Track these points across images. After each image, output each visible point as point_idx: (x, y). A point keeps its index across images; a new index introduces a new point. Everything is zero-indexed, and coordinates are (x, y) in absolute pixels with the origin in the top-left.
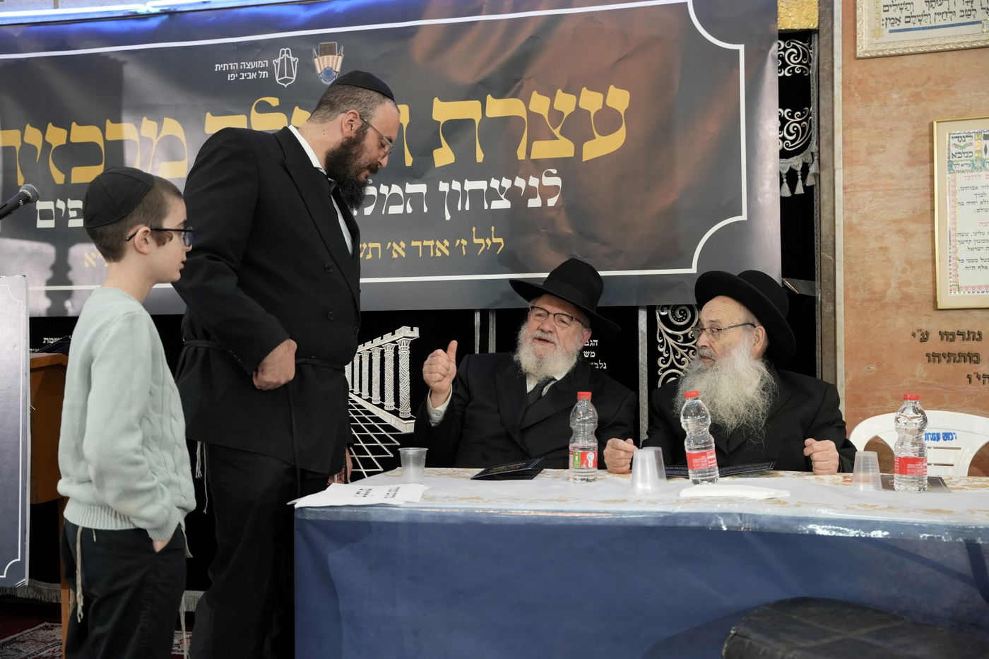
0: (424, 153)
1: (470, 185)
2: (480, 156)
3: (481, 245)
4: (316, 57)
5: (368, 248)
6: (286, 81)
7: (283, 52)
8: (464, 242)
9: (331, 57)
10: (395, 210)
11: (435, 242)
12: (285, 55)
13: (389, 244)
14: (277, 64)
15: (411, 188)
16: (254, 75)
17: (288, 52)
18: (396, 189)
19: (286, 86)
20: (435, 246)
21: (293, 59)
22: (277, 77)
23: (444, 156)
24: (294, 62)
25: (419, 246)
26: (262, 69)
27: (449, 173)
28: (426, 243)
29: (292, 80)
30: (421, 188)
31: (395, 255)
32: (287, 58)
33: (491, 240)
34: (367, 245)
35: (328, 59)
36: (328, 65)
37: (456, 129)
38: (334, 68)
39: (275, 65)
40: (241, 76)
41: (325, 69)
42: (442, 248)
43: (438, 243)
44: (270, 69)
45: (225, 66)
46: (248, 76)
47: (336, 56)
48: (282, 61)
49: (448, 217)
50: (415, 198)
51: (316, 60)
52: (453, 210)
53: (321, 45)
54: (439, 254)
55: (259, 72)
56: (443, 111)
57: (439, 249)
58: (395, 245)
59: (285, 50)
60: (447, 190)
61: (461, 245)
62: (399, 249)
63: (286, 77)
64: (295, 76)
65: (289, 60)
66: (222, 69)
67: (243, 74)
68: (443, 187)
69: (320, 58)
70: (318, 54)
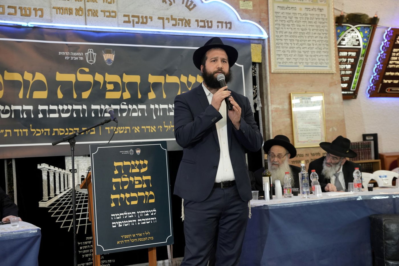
0: (145, 94)
1: (162, 106)
2: (165, 96)
3: (167, 128)
4: (104, 54)
5: (125, 129)
6: (91, 62)
7: (89, 51)
8: (161, 127)
9: (110, 54)
10: (135, 114)
11: (150, 126)
12: (91, 52)
13: (133, 127)
14: (87, 55)
15: (141, 107)
16: (77, 58)
17: (92, 51)
18: (135, 107)
19: (91, 64)
20: (150, 128)
21: (94, 54)
22: (87, 60)
23: (152, 95)
24: (94, 55)
25: (144, 128)
26: (81, 56)
27: (154, 102)
28: (147, 127)
29: (94, 62)
30: (144, 107)
31: (136, 132)
32: (91, 53)
33: (170, 126)
34: (125, 127)
35: (109, 55)
36: (109, 57)
37: (156, 86)
38: (111, 59)
39: (86, 55)
40: (71, 58)
41: (108, 59)
42: (153, 129)
43: (152, 127)
44: (84, 56)
45: (63, 53)
46: (74, 58)
47: (112, 55)
48: (89, 54)
49: (155, 118)
50: (142, 110)
51: (104, 55)
52: (156, 115)
53: (106, 50)
54: (152, 131)
55: (79, 57)
56: (152, 79)
57: (152, 129)
58: (135, 128)
59: (90, 50)
60: (154, 108)
61: (160, 128)
62: (137, 129)
63: (91, 60)
64: (95, 60)
65: (92, 54)
66: (62, 54)
67: (72, 57)
68: (152, 107)
69: (106, 54)
70: (104, 53)
